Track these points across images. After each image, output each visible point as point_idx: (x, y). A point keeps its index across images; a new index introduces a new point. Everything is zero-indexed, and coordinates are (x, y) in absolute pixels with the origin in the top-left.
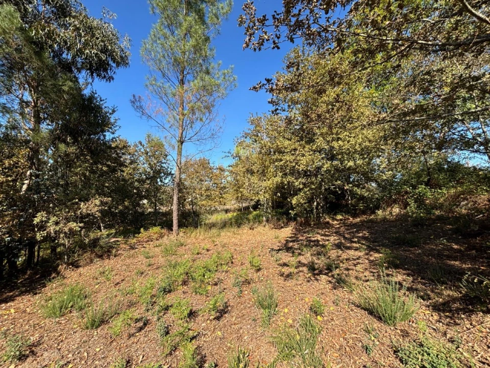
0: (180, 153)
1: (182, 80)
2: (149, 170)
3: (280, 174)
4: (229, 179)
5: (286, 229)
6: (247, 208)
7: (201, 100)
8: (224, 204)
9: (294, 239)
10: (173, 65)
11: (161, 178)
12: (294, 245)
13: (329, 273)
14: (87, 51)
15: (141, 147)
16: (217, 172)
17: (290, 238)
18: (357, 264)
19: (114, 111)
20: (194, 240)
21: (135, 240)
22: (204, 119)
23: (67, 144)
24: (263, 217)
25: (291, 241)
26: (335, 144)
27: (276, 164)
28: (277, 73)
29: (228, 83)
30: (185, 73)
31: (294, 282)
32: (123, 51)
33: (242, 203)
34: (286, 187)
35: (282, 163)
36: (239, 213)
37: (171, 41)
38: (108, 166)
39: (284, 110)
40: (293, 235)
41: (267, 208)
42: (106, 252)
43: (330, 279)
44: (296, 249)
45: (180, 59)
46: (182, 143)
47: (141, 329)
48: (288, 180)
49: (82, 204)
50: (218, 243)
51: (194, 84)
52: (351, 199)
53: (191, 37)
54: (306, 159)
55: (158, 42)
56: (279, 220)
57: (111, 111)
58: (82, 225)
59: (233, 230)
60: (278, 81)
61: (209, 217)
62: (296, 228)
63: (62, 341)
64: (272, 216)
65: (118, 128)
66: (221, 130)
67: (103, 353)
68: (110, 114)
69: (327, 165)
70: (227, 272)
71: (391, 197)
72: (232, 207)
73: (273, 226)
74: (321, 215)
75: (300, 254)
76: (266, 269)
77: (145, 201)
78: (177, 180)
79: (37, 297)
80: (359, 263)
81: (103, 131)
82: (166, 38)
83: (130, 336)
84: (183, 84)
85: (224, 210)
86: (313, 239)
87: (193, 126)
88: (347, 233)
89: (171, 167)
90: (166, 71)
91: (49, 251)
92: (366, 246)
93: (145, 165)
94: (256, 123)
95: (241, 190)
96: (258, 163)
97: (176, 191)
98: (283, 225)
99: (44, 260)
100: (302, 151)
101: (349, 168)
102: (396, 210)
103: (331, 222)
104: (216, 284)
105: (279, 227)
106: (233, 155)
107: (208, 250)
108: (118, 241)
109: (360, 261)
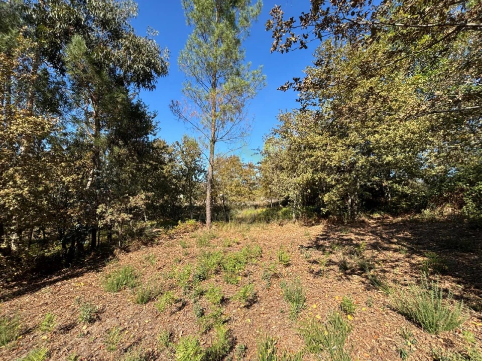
0: (212, 152)
1: (214, 83)
2: (185, 167)
3: (310, 170)
4: (258, 175)
5: (317, 227)
6: (276, 204)
7: (232, 101)
8: (254, 200)
9: (325, 237)
10: (207, 70)
11: (195, 174)
12: (325, 243)
13: (362, 273)
14: (135, 66)
15: (178, 147)
16: (247, 168)
17: (321, 235)
18: (396, 267)
19: (155, 115)
20: (225, 233)
21: (173, 231)
22: (235, 119)
23: (120, 147)
24: (292, 214)
25: (322, 239)
26: (372, 139)
27: (306, 160)
28: (307, 68)
29: (257, 82)
30: (217, 76)
31: (324, 279)
32: (163, 62)
33: (271, 199)
34: (317, 183)
35: (312, 159)
36: (268, 208)
37: (204, 49)
38: (151, 164)
39: (315, 105)
40: (324, 233)
41: (297, 205)
42: (150, 241)
43: (363, 279)
44: (328, 247)
45: (213, 64)
46: (214, 143)
47: (180, 309)
48: (319, 176)
49: (131, 198)
50: (247, 237)
51: (225, 86)
52: (391, 196)
53: (222, 42)
54: (339, 154)
55: (193, 50)
56: (310, 217)
57: (152, 116)
58: (131, 216)
59: (262, 225)
60: (306, 79)
61: (239, 212)
62: (328, 226)
63: (119, 311)
64: (302, 213)
65: (158, 130)
66: (251, 129)
67: (151, 325)
68: (152, 118)
69: (362, 161)
70: (256, 265)
71: (441, 195)
72: (262, 203)
73: (303, 223)
74: (356, 213)
75: (331, 252)
76: (295, 264)
77: (182, 196)
78: (210, 177)
79: (100, 274)
80: (397, 266)
81: (147, 134)
82: (200, 46)
83: (172, 313)
84: (215, 87)
85: (253, 205)
86: (346, 238)
87: (225, 126)
88: (385, 233)
89: (205, 165)
90: (200, 77)
91: (106, 237)
92: (408, 248)
93: (182, 163)
94: (286, 120)
95: (270, 186)
96: (288, 159)
97: (209, 187)
98: (314, 222)
99: (103, 245)
100: (334, 146)
101: (388, 163)
102: (448, 210)
103: (366, 220)
104: (246, 276)
105: (309, 224)
106: (262, 152)
107: (238, 243)
108: (159, 231)
109: (400, 263)
